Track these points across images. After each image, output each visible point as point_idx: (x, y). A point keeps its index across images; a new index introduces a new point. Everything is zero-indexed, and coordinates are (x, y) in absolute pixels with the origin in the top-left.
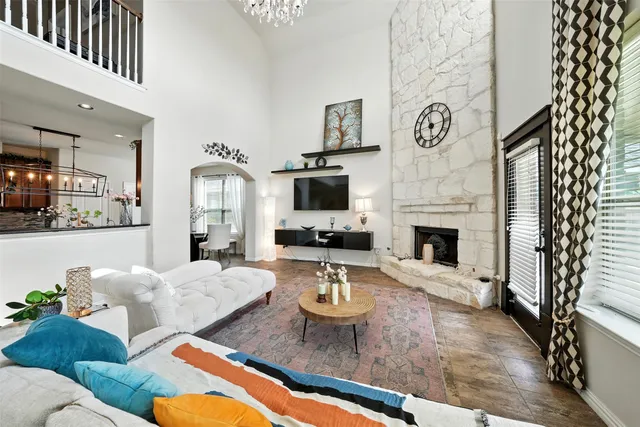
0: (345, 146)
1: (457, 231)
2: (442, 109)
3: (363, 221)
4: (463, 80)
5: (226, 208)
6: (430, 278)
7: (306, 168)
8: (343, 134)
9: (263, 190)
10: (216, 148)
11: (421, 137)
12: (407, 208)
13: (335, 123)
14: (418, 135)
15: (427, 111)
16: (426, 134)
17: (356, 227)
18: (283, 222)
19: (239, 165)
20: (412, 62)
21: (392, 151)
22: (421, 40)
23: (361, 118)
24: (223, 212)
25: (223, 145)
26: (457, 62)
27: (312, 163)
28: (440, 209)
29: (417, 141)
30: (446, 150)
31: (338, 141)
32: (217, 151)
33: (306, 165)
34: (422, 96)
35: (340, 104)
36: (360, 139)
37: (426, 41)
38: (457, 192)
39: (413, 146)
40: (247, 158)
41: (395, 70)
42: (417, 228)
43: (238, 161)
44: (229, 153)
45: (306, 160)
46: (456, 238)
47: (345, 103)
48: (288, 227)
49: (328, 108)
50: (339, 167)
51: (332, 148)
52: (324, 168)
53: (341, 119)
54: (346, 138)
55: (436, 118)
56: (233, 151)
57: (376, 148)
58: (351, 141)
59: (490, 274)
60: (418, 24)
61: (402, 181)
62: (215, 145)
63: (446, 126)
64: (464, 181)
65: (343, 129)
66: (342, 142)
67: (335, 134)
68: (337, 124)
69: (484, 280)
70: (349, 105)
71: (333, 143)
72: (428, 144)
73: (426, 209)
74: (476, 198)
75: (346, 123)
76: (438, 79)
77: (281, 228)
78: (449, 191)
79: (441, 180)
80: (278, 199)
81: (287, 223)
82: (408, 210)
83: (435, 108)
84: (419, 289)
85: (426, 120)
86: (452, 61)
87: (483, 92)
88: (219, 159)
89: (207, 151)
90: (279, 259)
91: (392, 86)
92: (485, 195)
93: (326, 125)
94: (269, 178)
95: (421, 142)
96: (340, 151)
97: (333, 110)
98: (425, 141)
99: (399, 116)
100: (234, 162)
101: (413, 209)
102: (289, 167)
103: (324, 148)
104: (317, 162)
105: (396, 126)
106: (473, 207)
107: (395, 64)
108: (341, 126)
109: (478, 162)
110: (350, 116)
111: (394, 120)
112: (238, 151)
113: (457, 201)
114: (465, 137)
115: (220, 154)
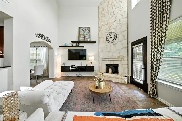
0: (86, 40)
1: (118, 65)
2: (114, 33)
3: (91, 63)
4: (120, 27)
5: (37, 59)
6: (113, 78)
7: (72, 46)
8: (85, 37)
9: (56, 53)
10: (40, 35)
11: (108, 40)
12: (104, 59)
13: (82, 33)
14: (107, 40)
15: (110, 33)
16: (110, 39)
17: (89, 65)
18: (64, 64)
19: (48, 43)
20: (106, 20)
21: (99, 43)
22: (108, 14)
23: (90, 32)
24: (36, 60)
25: (43, 34)
26: (118, 22)
27: (74, 45)
28: (114, 59)
29: (107, 41)
30: (115, 44)
31: (83, 39)
32: (41, 37)
33: (72, 45)
34: (108, 29)
35: (84, 27)
36: (90, 39)
37: (110, 15)
38: (118, 55)
39: (106, 42)
40: (51, 41)
41: (100, 20)
42: (106, 65)
43: (48, 42)
44: (45, 38)
45: (72, 43)
46: (118, 67)
47: (85, 27)
48: (66, 65)
49: (80, 28)
50: (83, 47)
51: (81, 40)
52: (78, 46)
53: (84, 32)
54: (86, 38)
55: (113, 36)
56: (47, 37)
57: (95, 42)
58: (87, 39)
59: (127, 75)
60: (107, 10)
61: (102, 52)
62: (40, 34)
63: (115, 38)
64: (120, 52)
65: (85, 35)
66: (85, 39)
67: (82, 36)
68: (83, 33)
69: (126, 77)
70: (87, 28)
71: (82, 39)
72: (110, 42)
73: (110, 59)
74: (123, 56)
75: (86, 33)
76: (113, 25)
77: (63, 66)
78: (116, 55)
79: (114, 52)
80: (62, 56)
81: (65, 64)
82: (104, 60)
83: (112, 33)
84: (110, 81)
85: (110, 36)
86: (117, 22)
87: (125, 31)
88: (42, 40)
89: (37, 36)
90: (62, 77)
91: (99, 25)
92: (125, 56)
93: (79, 33)
94: (58, 49)
95: (108, 41)
96: (84, 42)
97: (81, 29)
98: (109, 41)
99: (101, 34)
100: (47, 42)
101: (106, 59)
102: (66, 45)
103: (79, 40)
104: (76, 44)
105: (100, 36)
106: (122, 59)
107: (100, 19)
108: (84, 34)
109: (123, 48)
110: (87, 31)
111: (99, 34)
112: (48, 38)
113: (119, 57)
114: (120, 41)
115: (42, 38)
